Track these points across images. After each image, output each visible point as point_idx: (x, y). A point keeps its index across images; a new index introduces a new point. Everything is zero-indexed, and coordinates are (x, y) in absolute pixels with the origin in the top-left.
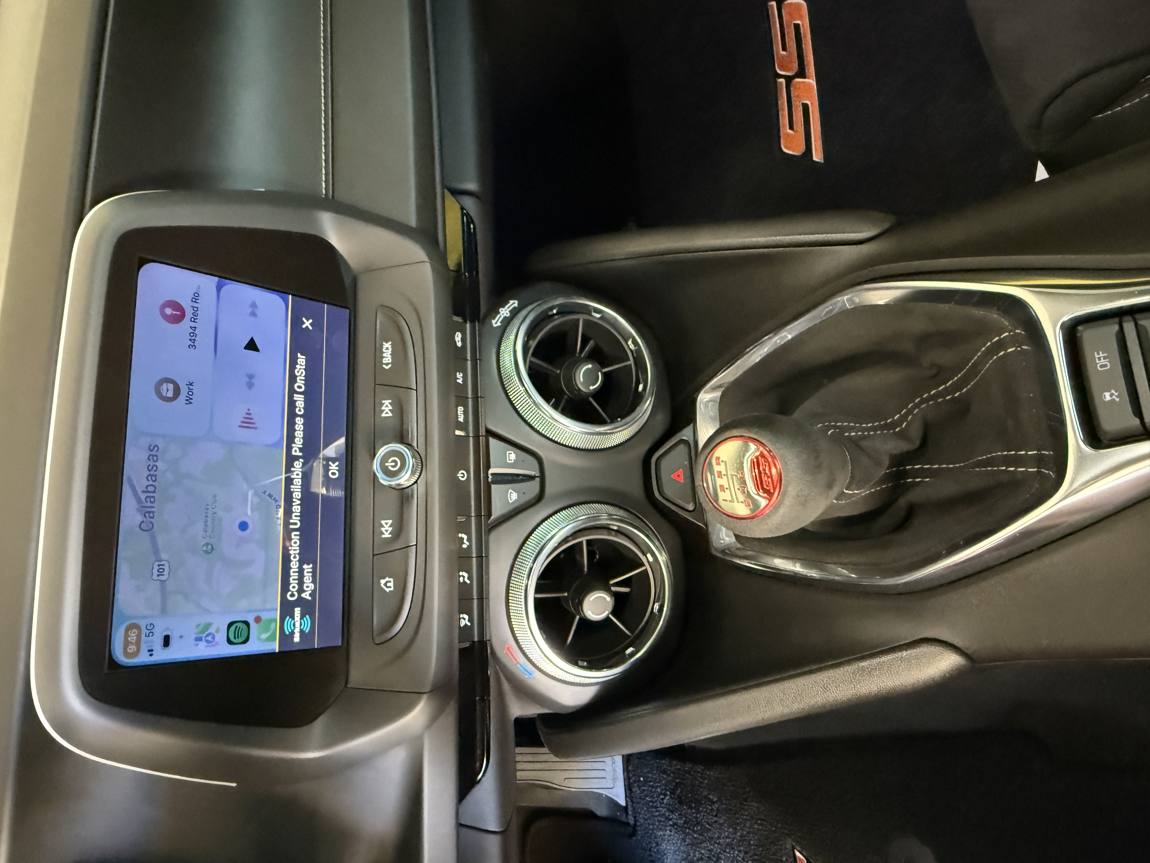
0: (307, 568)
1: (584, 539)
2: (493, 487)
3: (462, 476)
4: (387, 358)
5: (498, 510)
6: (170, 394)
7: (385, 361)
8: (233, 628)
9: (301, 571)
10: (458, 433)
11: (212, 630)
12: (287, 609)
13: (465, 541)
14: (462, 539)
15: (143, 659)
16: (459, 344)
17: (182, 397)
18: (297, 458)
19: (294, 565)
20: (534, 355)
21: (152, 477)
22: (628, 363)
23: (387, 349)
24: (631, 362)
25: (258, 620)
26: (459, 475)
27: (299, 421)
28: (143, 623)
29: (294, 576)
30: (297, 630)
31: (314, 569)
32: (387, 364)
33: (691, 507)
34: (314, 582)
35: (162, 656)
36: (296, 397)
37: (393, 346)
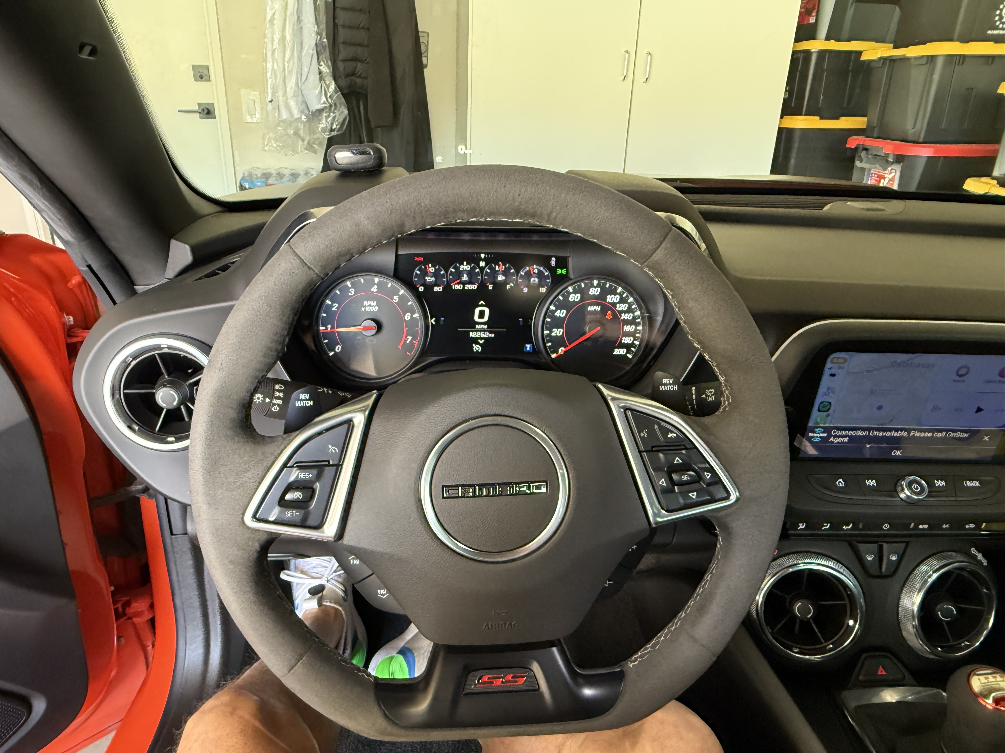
0: (846, 440)
1: (847, 602)
2: (876, 545)
3: (886, 526)
4: (969, 484)
5: (862, 547)
6: (960, 373)
7: (968, 482)
8: (828, 404)
9: (845, 436)
10: (912, 525)
11: (831, 395)
12: (827, 430)
13: (847, 527)
14: (849, 525)
15: (828, 365)
16: (967, 526)
17: (958, 378)
18: (909, 434)
19: (850, 433)
20: (958, 575)
21: (919, 365)
22: (951, 641)
23: (975, 484)
24: (952, 643)
25: (828, 416)
26: (887, 525)
27: (930, 435)
28: (846, 364)
29: (844, 433)
30: (815, 435)
31: (846, 442)
32: (966, 483)
33: (861, 678)
34: (838, 443)
35: (827, 372)
36: (944, 433)
37: (978, 487)
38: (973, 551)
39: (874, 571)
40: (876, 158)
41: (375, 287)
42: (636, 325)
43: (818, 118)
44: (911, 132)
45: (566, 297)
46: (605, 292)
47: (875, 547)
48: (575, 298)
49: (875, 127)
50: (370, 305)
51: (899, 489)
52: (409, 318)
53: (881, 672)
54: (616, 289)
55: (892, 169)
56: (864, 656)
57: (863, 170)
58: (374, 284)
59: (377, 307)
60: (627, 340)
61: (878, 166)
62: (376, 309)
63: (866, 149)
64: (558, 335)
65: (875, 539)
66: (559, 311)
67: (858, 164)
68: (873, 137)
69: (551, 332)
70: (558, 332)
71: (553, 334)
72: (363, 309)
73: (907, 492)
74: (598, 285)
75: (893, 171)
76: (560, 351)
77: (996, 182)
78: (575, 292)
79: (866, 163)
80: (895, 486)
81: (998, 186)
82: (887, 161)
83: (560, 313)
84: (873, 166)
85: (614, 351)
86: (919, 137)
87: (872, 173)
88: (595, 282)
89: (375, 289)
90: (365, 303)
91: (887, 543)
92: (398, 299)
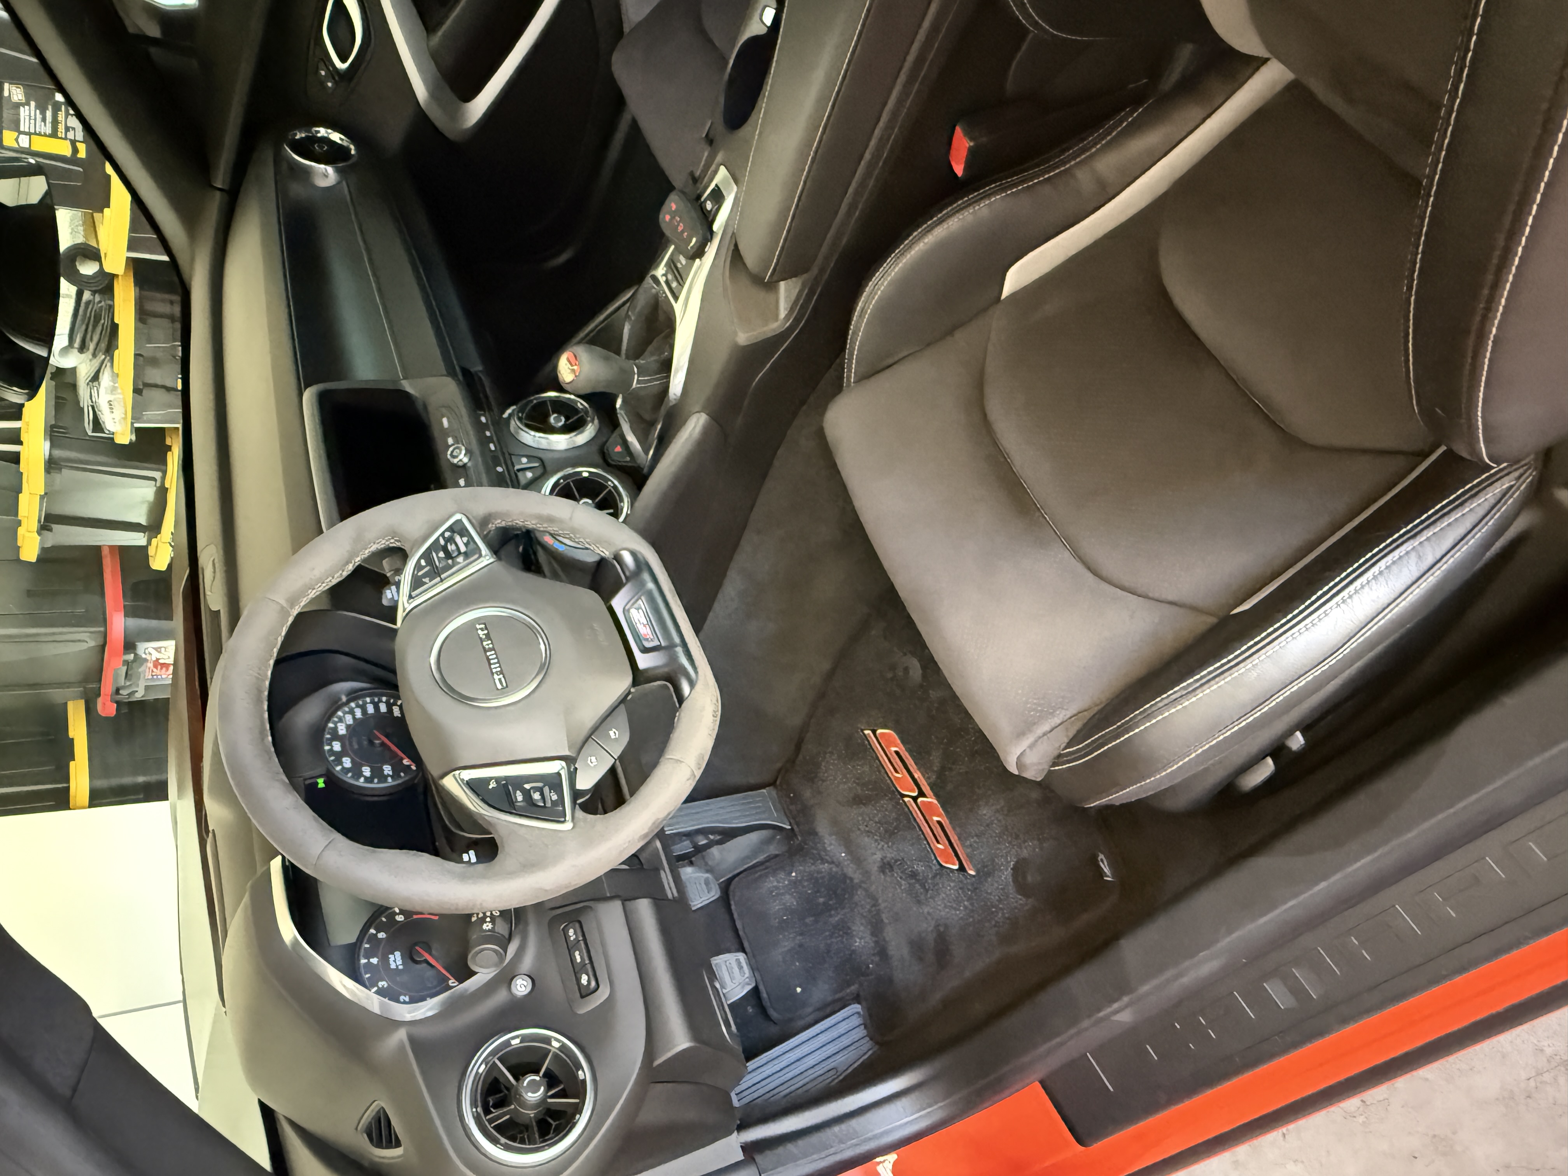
1: (570, 480)
3: (499, 469)
16: (484, 422)
20: (527, 420)
22: (578, 413)
23: (445, 420)
24: (581, 412)
37: (447, 419)
38: (506, 415)
39: (539, 472)
40: (131, 675)
41: (372, 960)
42: (365, 703)
43: (72, 764)
44: (92, 644)
45: (347, 770)
46: (336, 736)
47: (520, 474)
48: (347, 762)
49: (85, 688)
50: (395, 961)
51: (460, 464)
52: (401, 916)
53: (618, 449)
54: (331, 728)
55: (145, 653)
56: (613, 463)
57: (147, 688)
58: (369, 962)
59: (395, 953)
60: (383, 708)
61: (140, 670)
62: (398, 954)
63: (117, 691)
64: (390, 769)
65: (514, 476)
66: (364, 774)
67: (139, 695)
68: (100, 687)
69: (388, 775)
70: (387, 769)
71: (391, 773)
72: (401, 967)
73: (461, 456)
74: (330, 744)
75: (147, 651)
76: (408, 763)
77: (154, 541)
78: (341, 763)
79: (138, 686)
80: (459, 467)
81: (159, 536)
82: (134, 661)
83: (367, 771)
84: (142, 676)
85: (397, 717)
86: (100, 632)
87: (152, 675)
88: (327, 748)
89: (374, 961)
90: (393, 966)
91: (514, 466)
92: (382, 933)
